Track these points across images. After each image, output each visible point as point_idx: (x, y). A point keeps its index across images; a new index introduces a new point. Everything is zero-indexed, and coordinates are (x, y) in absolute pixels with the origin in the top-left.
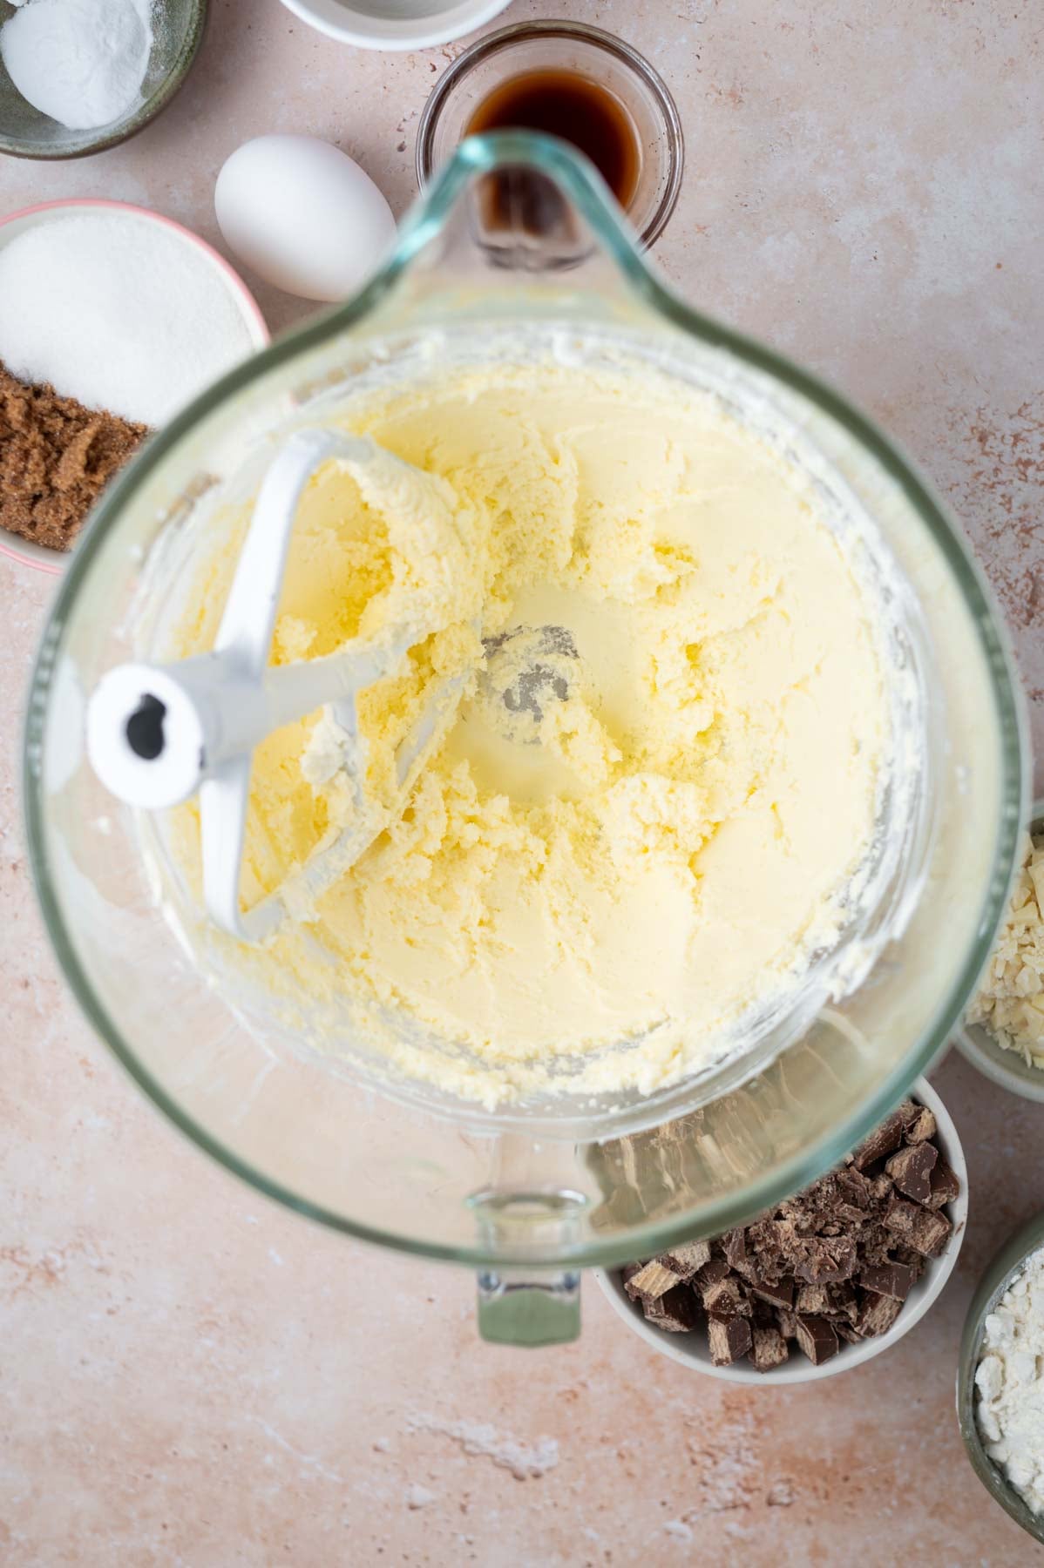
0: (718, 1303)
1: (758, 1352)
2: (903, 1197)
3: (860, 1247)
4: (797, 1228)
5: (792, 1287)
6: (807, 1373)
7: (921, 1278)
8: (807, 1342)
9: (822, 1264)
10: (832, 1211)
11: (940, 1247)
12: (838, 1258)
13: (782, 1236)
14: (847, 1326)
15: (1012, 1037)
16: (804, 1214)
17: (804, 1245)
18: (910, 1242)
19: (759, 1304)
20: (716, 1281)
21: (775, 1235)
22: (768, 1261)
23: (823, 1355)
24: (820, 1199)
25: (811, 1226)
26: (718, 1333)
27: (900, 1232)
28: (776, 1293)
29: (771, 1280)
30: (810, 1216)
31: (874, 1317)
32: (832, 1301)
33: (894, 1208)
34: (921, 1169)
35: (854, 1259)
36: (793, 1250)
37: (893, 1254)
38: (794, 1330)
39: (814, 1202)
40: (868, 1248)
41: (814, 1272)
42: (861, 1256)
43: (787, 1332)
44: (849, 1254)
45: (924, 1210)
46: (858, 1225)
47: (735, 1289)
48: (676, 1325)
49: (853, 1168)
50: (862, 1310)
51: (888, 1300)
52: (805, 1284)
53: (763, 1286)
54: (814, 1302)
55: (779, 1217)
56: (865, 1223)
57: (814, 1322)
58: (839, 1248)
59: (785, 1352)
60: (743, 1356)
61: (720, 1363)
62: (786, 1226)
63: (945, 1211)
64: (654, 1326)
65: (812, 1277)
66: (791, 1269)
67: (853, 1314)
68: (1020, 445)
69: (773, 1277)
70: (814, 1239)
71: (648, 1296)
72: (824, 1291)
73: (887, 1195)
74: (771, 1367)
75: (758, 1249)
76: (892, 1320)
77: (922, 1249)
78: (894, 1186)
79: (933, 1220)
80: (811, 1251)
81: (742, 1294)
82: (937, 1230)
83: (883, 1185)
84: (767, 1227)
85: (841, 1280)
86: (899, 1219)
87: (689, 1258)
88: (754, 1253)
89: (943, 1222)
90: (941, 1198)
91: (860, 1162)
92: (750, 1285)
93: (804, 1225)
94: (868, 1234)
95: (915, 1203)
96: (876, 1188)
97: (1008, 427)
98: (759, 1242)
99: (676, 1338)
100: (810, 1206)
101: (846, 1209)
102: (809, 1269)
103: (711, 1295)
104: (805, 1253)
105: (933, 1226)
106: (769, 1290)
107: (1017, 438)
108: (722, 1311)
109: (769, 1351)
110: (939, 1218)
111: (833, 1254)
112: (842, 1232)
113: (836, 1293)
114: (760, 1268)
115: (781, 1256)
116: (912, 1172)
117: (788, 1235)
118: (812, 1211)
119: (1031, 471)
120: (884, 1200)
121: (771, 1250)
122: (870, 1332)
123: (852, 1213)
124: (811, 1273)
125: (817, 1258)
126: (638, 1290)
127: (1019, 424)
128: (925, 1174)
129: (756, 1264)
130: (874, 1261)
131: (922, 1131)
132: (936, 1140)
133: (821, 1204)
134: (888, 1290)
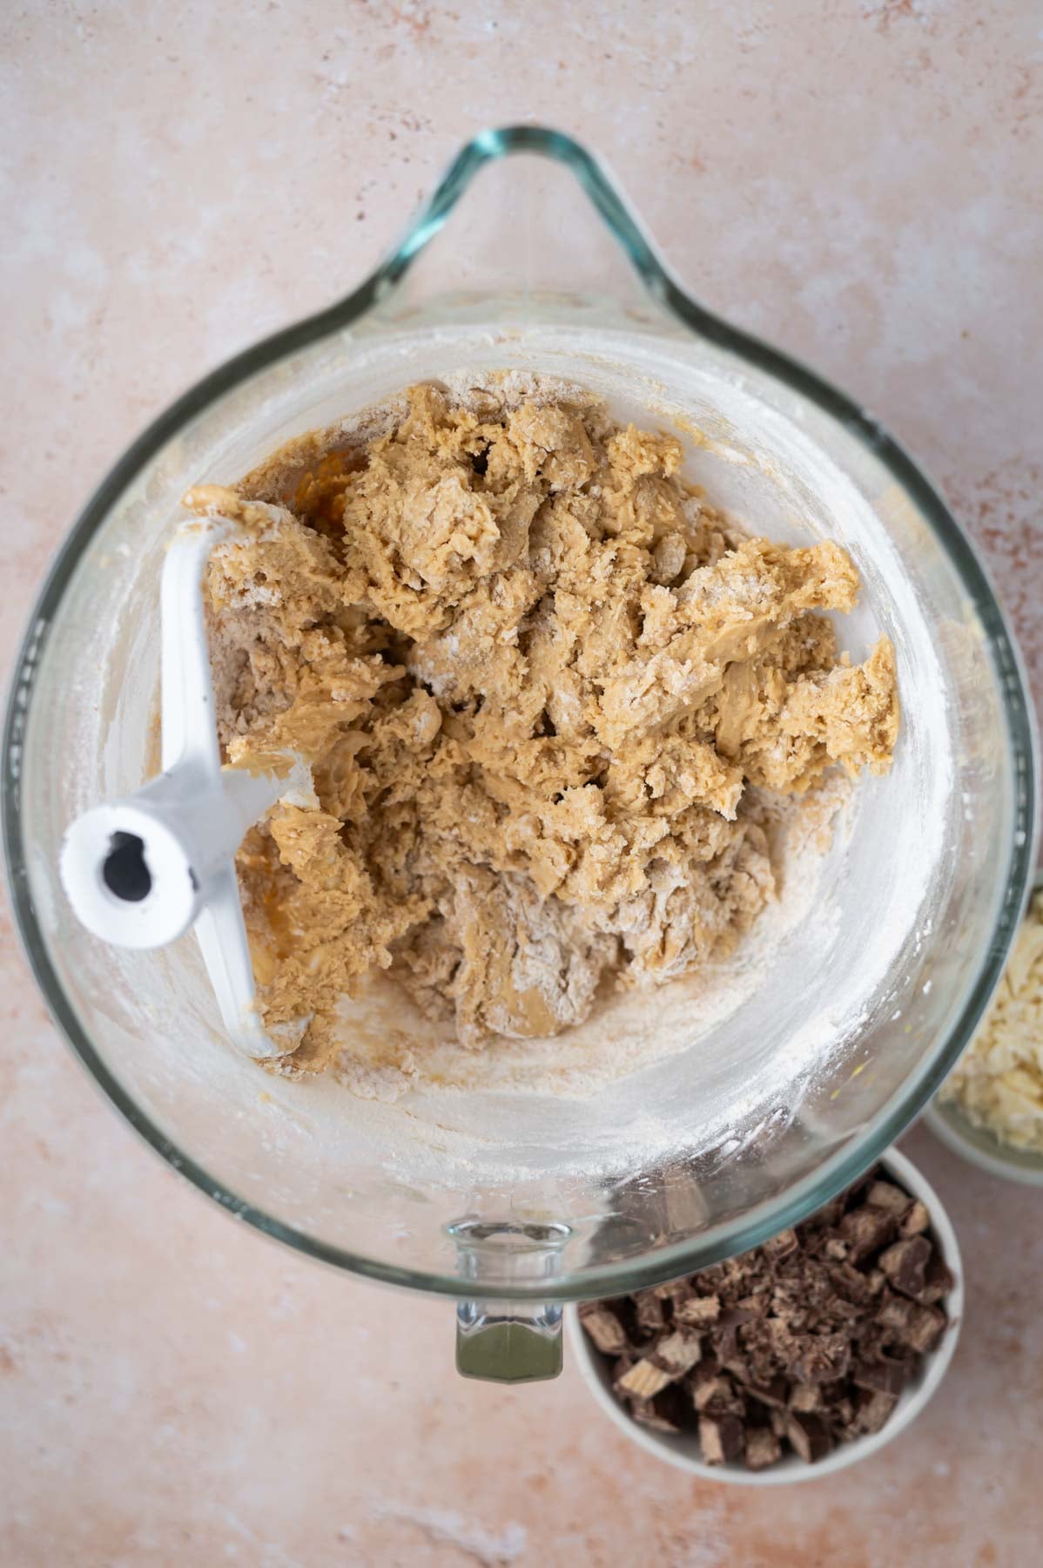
0: (710, 1404)
1: (751, 1451)
2: (897, 1293)
3: (854, 1344)
4: (790, 1326)
5: (784, 1386)
6: (801, 1472)
7: (916, 1374)
8: (800, 1440)
9: (816, 1362)
10: (825, 1308)
11: (935, 1342)
12: (832, 1356)
13: (775, 1335)
14: (841, 1424)
15: (984, 1114)
16: (797, 1311)
17: (798, 1343)
18: (904, 1339)
19: (751, 1402)
20: (708, 1380)
21: (767, 1333)
22: (761, 1360)
23: (817, 1453)
24: (813, 1295)
25: (805, 1324)
26: (710, 1434)
27: (895, 1329)
28: (768, 1392)
29: (763, 1378)
30: (803, 1314)
31: (869, 1414)
32: (826, 1399)
33: (888, 1304)
34: (915, 1263)
35: (848, 1358)
36: (787, 1348)
37: (887, 1351)
38: (786, 1428)
39: (807, 1298)
40: (862, 1344)
41: (808, 1370)
42: (855, 1354)
43: (779, 1429)
44: (843, 1353)
45: (918, 1306)
46: (852, 1322)
47: (726, 1389)
48: (665, 1426)
49: (846, 1265)
50: (856, 1407)
51: (881, 1398)
52: (797, 1382)
53: (755, 1386)
54: (807, 1401)
55: (771, 1315)
56: (859, 1320)
57: (807, 1421)
58: (832, 1346)
59: (778, 1452)
60: (735, 1456)
61: (712, 1463)
62: (779, 1324)
63: (939, 1307)
64: (643, 1426)
65: (804, 1376)
66: (785, 1367)
67: (846, 1412)
68: (989, 516)
69: (765, 1374)
70: (807, 1338)
71: (638, 1397)
72: (817, 1390)
73: (881, 1291)
74: (764, 1467)
75: (750, 1347)
76: (886, 1417)
77: (918, 1345)
78: (888, 1282)
79: (926, 1316)
80: (805, 1348)
81: (734, 1394)
82: (930, 1325)
83: (876, 1281)
84: (759, 1325)
85: (835, 1378)
86: (893, 1315)
87: (679, 1358)
88: (745, 1352)
89: (937, 1317)
90: (935, 1293)
91: (853, 1257)
92: (741, 1384)
93: (797, 1323)
94: (862, 1330)
95: (908, 1298)
96: (869, 1283)
97: (975, 496)
98: (752, 1341)
99: (665, 1438)
100: (803, 1303)
101: (839, 1305)
102: (802, 1368)
103: (703, 1394)
104: (798, 1352)
105: (928, 1321)
106: (761, 1389)
107: (985, 508)
108: (714, 1411)
109: (761, 1451)
110: (934, 1313)
111: (827, 1352)
112: (834, 1330)
113: (829, 1391)
114: (751, 1367)
115: (774, 1356)
116: (906, 1267)
117: (781, 1333)
118: (806, 1308)
119: (999, 542)
120: (878, 1296)
121: (763, 1349)
122: (865, 1431)
123: (846, 1309)
124: (804, 1371)
125: (810, 1356)
126: (629, 1391)
127: (987, 494)
128: (919, 1269)
129: (748, 1363)
130: (868, 1357)
131: (915, 1225)
132: (929, 1233)
133: (814, 1301)
134: (882, 1388)
